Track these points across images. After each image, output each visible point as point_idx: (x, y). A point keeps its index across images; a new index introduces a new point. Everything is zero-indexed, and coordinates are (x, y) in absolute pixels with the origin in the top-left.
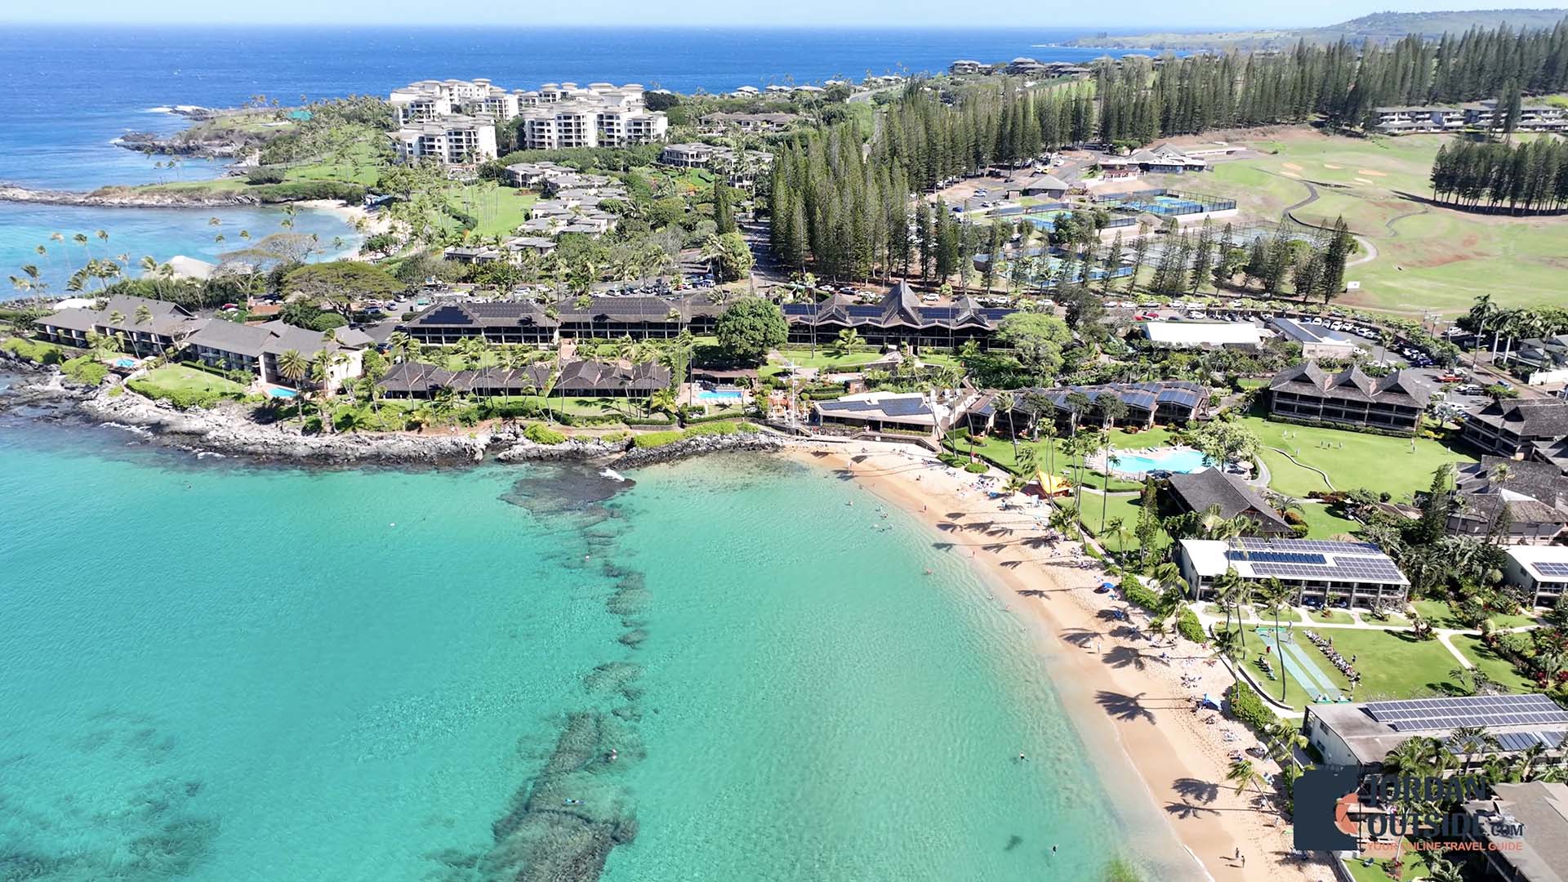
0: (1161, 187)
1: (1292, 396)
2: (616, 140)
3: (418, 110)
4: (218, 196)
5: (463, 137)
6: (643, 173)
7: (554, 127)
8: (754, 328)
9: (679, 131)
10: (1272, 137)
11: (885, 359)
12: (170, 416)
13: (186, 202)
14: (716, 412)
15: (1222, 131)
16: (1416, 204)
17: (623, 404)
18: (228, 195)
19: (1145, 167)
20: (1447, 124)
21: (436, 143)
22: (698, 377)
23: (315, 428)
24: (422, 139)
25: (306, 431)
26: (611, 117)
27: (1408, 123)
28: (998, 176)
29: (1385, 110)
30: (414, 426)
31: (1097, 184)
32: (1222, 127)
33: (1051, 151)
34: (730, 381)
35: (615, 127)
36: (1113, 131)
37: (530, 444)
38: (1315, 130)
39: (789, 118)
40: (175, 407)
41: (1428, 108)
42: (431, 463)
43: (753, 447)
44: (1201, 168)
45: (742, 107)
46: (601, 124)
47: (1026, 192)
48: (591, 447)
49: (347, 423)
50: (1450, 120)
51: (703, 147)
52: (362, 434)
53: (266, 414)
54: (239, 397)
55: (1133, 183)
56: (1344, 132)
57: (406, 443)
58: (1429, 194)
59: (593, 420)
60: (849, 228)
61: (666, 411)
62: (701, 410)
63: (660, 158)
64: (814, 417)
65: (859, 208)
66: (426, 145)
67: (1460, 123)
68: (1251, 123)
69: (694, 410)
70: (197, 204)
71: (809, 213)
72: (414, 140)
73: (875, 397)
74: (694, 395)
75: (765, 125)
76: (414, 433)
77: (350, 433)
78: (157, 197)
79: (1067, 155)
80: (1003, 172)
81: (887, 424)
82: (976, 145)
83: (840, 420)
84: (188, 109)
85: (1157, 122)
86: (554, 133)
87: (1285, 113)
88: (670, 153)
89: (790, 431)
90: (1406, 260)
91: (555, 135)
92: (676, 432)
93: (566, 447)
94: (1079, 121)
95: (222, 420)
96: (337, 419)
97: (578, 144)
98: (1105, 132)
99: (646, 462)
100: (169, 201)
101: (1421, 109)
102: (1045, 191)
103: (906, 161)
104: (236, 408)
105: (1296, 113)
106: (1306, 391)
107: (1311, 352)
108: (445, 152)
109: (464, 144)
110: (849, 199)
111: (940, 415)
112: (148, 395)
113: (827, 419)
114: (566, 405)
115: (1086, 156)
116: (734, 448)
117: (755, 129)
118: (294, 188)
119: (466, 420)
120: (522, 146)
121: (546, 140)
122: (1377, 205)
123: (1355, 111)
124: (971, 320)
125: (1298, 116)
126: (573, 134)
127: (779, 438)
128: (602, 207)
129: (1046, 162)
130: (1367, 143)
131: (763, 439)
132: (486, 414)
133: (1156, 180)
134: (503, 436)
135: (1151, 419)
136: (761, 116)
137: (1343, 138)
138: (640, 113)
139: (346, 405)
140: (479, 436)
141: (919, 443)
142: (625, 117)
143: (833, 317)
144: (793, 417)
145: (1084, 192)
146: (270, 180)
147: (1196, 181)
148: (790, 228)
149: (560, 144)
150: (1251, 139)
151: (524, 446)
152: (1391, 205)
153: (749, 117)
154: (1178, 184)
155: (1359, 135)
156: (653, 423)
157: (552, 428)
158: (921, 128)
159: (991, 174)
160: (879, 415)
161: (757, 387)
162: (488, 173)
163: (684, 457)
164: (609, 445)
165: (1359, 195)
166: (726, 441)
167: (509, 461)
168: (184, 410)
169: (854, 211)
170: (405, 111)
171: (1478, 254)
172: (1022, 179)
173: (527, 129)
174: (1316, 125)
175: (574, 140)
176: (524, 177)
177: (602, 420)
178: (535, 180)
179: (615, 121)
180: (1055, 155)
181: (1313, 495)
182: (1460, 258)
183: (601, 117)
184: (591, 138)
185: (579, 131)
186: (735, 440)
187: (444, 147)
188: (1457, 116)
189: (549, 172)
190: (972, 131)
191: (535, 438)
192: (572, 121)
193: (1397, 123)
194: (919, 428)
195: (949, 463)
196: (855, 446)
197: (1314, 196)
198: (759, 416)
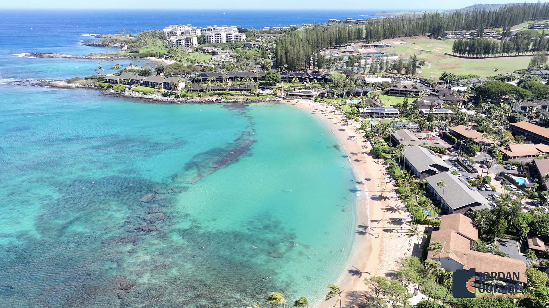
0: (380, 51)
1: (393, 90)
2: (231, 41)
3: (173, 33)
4: (123, 56)
5: (189, 40)
6: (240, 49)
7: (214, 37)
8: (273, 76)
9: (249, 39)
10: (415, 39)
11: (303, 85)
12: (143, 96)
13: (114, 57)
14: (265, 94)
15: (401, 38)
16: (448, 56)
17: (245, 93)
18: (125, 56)
19: (376, 46)
20: (465, 36)
21: (181, 42)
22: (261, 88)
23: (177, 97)
24: (177, 41)
25: (175, 97)
26: (230, 35)
27: (454, 36)
28: (336, 49)
29: (447, 32)
30: (200, 96)
31: (362, 50)
32: (401, 37)
33: (352, 42)
34: (268, 88)
35: (231, 37)
36: (369, 37)
37: (225, 100)
38: (428, 38)
39: (280, 35)
40: (144, 94)
41: (461, 32)
42: (204, 103)
43: (273, 101)
44: (390, 46)
45: (266, 32)
46: (227, 36)
47: (343, 52)
48: (238, 100)
49: (184, 96)
50: (466, 35)
51: (256, 43)
52: (188, 98)
53: (165, 95)
54: (159, 91)
55: (372, 50)
56: (436, 38)
57: (198, 99)
58: (452, 53)
59: (239, 95)
60: (295, 57)
61: (254, 94)
62: (262, 93)
63: (244, 46)
64: (287, 95)
65: (298, 53)
66: (178, 42)
67: (469, 36)
68: (409, 35)
69: (261, 94)
70: (117, 58)
71: (286, 54)
72: (175, 41)
73: (301, 91)
74: (260, 91)
75: (273, 37)
76: (200, 98)
77: (185, 98)
78: (106, 56)
79: (356, 44)
80: (338, 48)
81: (303, 96)
82: (330, 40)
83: (293, 95)
84: (94, 35)
85: (382, 35)
86: (214, 39)
87: (419, 33)
88: (247, 44)
89: (282, 98)
90: (438, 68)
91: (214, 40)
92: (257, 97)
93: (233, 100)
94: (359, 34)
95: (156, 96)
96: (182, 95)
97: (221, 42)
98: (367, 38)
99: (251, 103)
100: (109, 57)
101: (458, 32)
102: (347, 52)
103: (311, 44)
104: (159, 94)
105: (422, 33)
106: (396, 89)
107: (403, 84)
108: (184, 44)
109: (189, 42)
110: (295, 50)
111: (315, 93)
112: (137, 92)
113: (290, 95)
114: (232, 93)
115: (361, 44)
116: (269, 101)
117: (270, 38)
118: (143, 54)
119: (210, 95)
120: (205, 42)
121: (212, 41)
122: (437, 56)
123: (439, 32)
124: (323, 76)
125: (423, 33)
126: (219, 39)
127: (279, 99)
128: (231, 56)
129: (350, 45)
130: (442, 41)
131: (276, 99)
132: (215, 94)
133: (379, 49)
134: (219, 99)
135: (362, 95)
136: (272, 34)
137: (435, 40)
138: (237, 33)
139: (183, 93)
140: (214, 98)
141: (310, 99)
142: (234, 34)
143: (291, 75)
144: (283, 95)
145: (358, 52)
146: (136, 52)
147: (389, 50)
148: (281, 58)
149: (215, 42)
150: (409, 39)
151: (223, 100)
152: (441, 56)
153: (268, 35)
154: (384, 51)
155: (440, 39)
156: (252, 96)
157: (230, 97)
158: (315, 35)
159: (334, 48)
160: (302, 94)
161: (274, 89)
162: (197, 50)
163: (259, 102)
164: (242, 100)
165: (433, 53)
166: (268, 100)
167: (221, 102)
168: (146, 94)
169: (297, 54)
170: (168, 34)
171: (459, 67)
172: (343, 49)
173: (206, 38)
174: (428, 36)
175: (219, 41)
176: (207, 50)
177: (241, 95)
178: (210, 51)
179: (231, 36)
180: (352, 44)
181: (391, 105)
182: (453, 68)
183: (227, 34)
184: (224, 40)
185: (221, 38)
186: (270, 99)
187: (183, 43)
188: (468, 34)
189: (214, 49)
190: (329, 36)
191: (226, 99)
192: (219, 35)
193: (451, 35)
194: (310, 96)
195: (316, 102)
196: (296, 100)
197: (421, 53)
198: (275, 95)
